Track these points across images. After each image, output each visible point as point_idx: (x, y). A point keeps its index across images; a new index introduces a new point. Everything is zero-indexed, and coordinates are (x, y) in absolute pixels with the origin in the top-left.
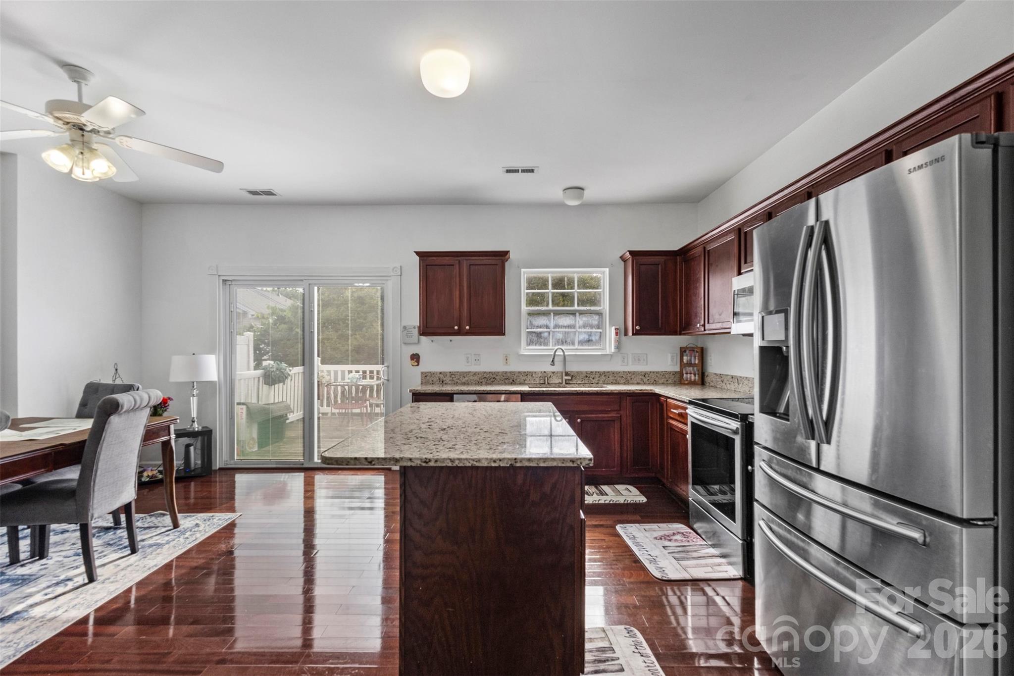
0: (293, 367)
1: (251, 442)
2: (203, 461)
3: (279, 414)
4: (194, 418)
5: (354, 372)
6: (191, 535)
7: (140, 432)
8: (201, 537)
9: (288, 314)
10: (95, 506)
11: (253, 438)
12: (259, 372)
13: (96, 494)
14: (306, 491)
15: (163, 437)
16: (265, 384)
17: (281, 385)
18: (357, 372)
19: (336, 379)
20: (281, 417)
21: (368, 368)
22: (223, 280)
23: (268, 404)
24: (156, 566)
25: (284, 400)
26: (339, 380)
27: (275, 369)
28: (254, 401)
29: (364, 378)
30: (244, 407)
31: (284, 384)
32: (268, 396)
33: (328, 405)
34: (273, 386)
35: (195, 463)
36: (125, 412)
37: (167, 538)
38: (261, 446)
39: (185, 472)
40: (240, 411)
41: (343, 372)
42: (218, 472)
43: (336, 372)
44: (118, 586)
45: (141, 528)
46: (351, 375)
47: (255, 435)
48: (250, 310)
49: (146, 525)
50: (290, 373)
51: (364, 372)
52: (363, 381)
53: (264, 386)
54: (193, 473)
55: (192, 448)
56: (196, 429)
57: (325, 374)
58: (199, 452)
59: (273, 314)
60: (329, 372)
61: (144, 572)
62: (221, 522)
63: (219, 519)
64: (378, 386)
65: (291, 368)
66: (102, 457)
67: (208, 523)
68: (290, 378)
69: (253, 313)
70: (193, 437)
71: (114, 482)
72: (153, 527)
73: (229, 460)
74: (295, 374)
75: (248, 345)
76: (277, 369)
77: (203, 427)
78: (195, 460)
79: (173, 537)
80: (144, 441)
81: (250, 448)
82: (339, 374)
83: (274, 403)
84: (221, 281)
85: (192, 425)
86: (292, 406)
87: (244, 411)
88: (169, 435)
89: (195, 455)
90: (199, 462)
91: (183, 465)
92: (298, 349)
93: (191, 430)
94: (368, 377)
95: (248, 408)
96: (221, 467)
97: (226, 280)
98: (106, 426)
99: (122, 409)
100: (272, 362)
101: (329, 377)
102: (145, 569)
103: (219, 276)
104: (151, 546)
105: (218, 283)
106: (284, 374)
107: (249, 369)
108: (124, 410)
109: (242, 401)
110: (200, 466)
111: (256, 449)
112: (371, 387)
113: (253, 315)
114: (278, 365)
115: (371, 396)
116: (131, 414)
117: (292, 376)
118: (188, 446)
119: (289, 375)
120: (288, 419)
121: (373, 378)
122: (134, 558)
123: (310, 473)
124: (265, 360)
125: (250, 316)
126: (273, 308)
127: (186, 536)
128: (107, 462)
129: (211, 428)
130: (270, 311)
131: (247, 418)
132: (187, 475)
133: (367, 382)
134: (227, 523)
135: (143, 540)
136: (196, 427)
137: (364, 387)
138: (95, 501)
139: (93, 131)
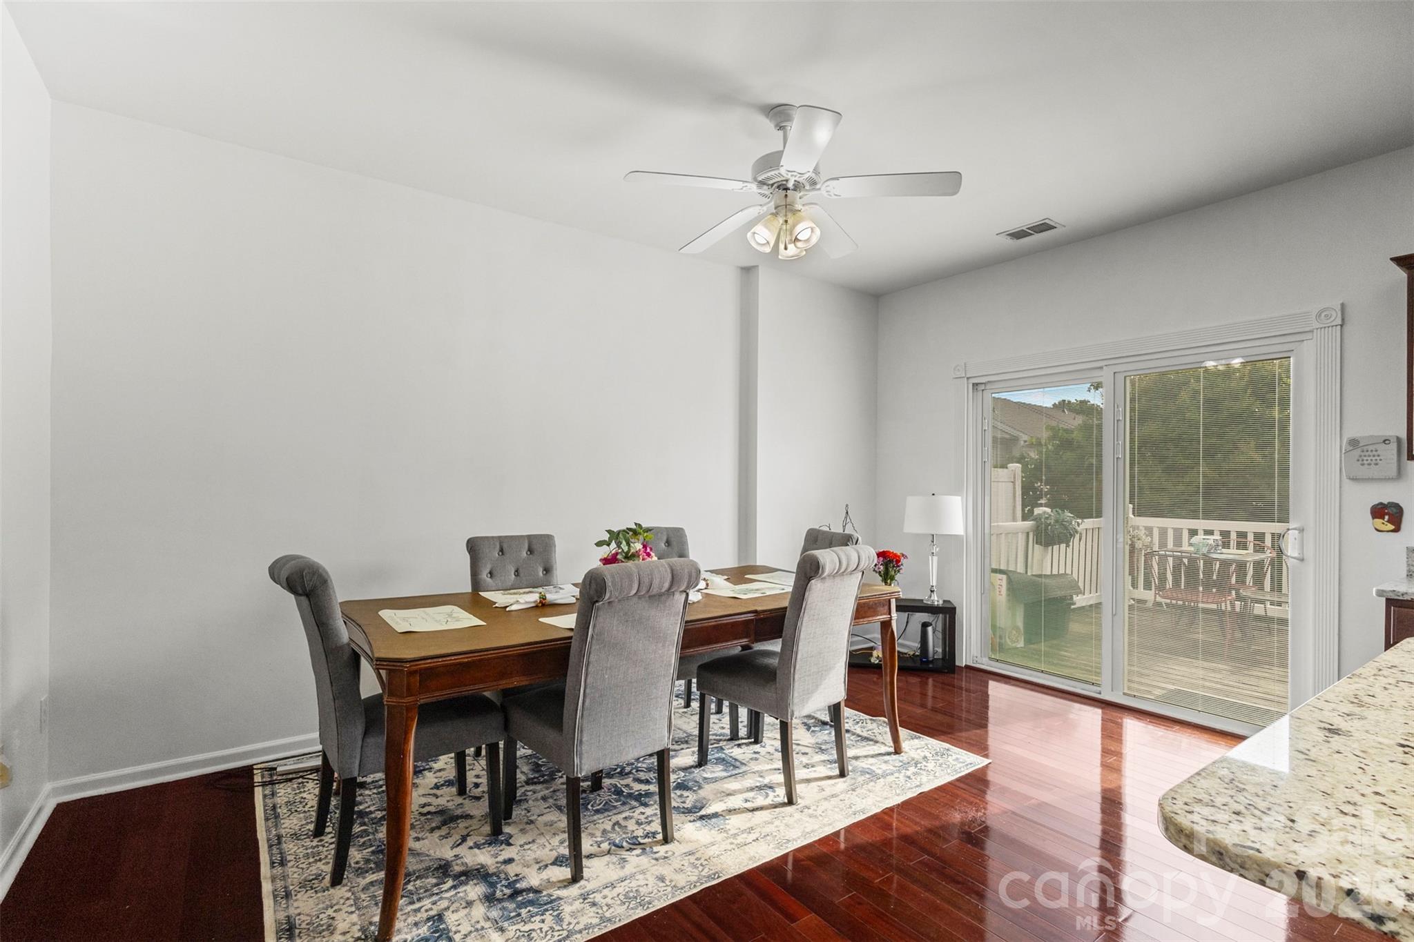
0: (1083, 517)
1: (1014, 632)
2: (944, 650)
3: (1059, 593)
4: (933, 586)
5: (1201, 532)
6: (915, 774)
7: (849, 607)
8: (929, 783)
9: (1076, 435)
10: (796, 701)
11: (1017, 628)
12: (1029, 524)
13: (796, 684)
14: (1105, 752)
15: (881, 615)
16: (1037, 543)
17: (1063, 546)
18: (1209, 532)
19: (1163, 544)
20: (1063, 599)
21: (1234, 526)
22: (973, 384)
23: (1040, 576)
24: (863, 811)
25: (1069, 572)
26: (1170, 545)
27: (1052, 521)
28: (1020, 569)
29: (1226, 545)
30: (1004, 577)
31: (1068, 546)
32: (1042, 562)
33: (1147, 586)
34: (1050, 548)
35: (934, 650)
36: (829, 576)
37: (884, 767)
38: (1028, 641)
39: (922, 662)
40: (999, 582)
41: (1178, 533)
42: (964, 670)
43: (1163, 532)
44: (816, 827)
45: (859, 736)
46: (1195, 540)
47: (1020, 623)
48: (1021, 434)
49: (865, 734)
50: (1079, 529)
51: (1225, 534)
52: (1224, 551)
53: (1037, 546)
54: (931, 666)
55: (930, 629)
56: (936, 603)
57: (1142, 533)
58: (940, 636)
59: (1054, 437)
60: (1149, 530)
61: (848, 816)
62: (959, 765)
63: (957, 759)
64: (1259, 565)
65: (1080, 521)
66: (802, 636)
67: (941, 761)
68: (1077, 536)
69: (1025, 437)
70: (932, 613)
71: (819, 672)
72: (872, 740)
73: (979, 656)
74: (1086, 530)
75: (1014, 482)
76: (1057, 521)
77: (944, 601)
78: (935, 647)
79: (892, 768)
80: (855, 619)
81: (1013, 642)
82: (1170, 534)
83: (1052, 576)
84: (971, 386)
85: (931, 597)
86: (1081, 584)
87: (1004, 583)
88: (890, 614)
89: (933, 639)
90: (940, 650)
91: (919, 651)
92: (1092, 489)
93: (929, 603)
94: (1233, 543)
95: (1010, 581)
96: (968, 664)
97: (977, 384)
98: (807, 594)
99: (823, 572)
100: (1048, 510)
101: (1149, 539)
102: (850, 811)
103: (968, 378)
104: (864, 772)
105: (966, 387)
106: (1067, 529)
107: (1014, 520)
108: (825, 574)
109: (1002, 568)
110: (941, 657)
111: (1021, 644)
112: (1242, 566)
113: (1025, 442)
114: (1059, 514)
115: (1241, 581)
116: (838, 580)
117: (1081, 534)
118: (925, 625)
119: (1077, 532)
120: (1074, 604)
121: (1245, 548)
122: (841, 784)
123: (1115, 714)
124: (1041, 505)
125: (1022, 443)
126: (1052, 429)
127: (909, 773)
128: (809, 642)
129: (955, 604)
130: (1050, 433)
131: (1008, 595)
132: (924, 666)
133: (1232, 553)
134: (967, 772)
135: (856, 758)
136: (936, 600)
137: (1225, 564)
138: (796, 694)
139: (797, 186)
